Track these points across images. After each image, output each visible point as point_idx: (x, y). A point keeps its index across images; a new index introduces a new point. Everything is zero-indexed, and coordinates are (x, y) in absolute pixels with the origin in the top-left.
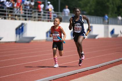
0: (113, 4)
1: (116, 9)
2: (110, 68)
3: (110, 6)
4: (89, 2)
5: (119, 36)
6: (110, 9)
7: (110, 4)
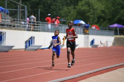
0: (94, 14)
1: (97, 19)
2: (89, 78)
3: (91, 16)
4: (70, 12)
5: (99, 46)
6: (91, 19)
7: (91, 14)
